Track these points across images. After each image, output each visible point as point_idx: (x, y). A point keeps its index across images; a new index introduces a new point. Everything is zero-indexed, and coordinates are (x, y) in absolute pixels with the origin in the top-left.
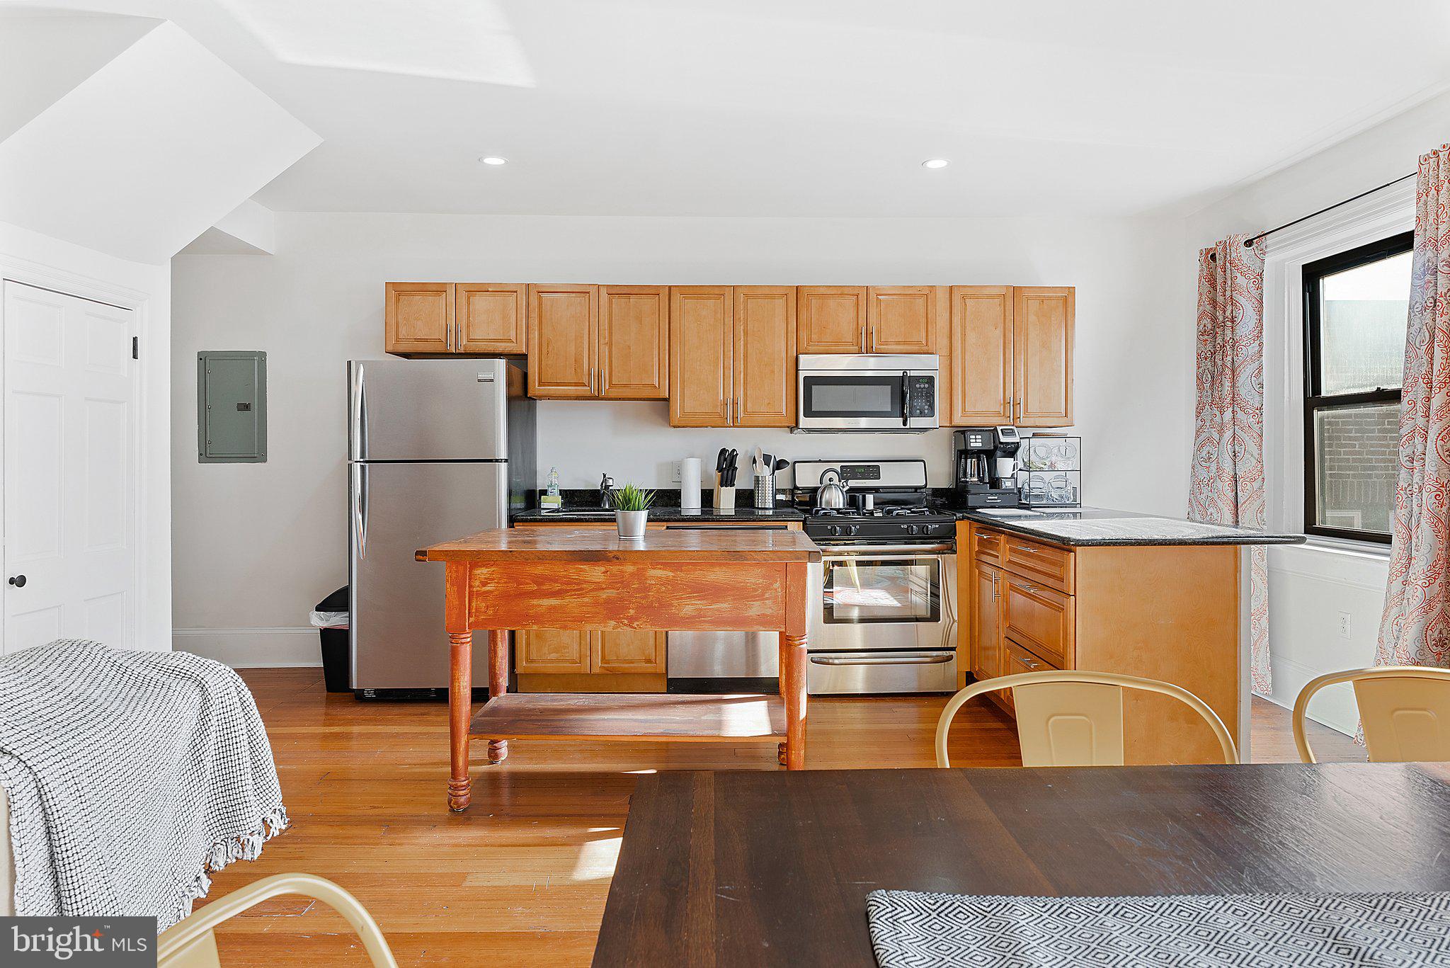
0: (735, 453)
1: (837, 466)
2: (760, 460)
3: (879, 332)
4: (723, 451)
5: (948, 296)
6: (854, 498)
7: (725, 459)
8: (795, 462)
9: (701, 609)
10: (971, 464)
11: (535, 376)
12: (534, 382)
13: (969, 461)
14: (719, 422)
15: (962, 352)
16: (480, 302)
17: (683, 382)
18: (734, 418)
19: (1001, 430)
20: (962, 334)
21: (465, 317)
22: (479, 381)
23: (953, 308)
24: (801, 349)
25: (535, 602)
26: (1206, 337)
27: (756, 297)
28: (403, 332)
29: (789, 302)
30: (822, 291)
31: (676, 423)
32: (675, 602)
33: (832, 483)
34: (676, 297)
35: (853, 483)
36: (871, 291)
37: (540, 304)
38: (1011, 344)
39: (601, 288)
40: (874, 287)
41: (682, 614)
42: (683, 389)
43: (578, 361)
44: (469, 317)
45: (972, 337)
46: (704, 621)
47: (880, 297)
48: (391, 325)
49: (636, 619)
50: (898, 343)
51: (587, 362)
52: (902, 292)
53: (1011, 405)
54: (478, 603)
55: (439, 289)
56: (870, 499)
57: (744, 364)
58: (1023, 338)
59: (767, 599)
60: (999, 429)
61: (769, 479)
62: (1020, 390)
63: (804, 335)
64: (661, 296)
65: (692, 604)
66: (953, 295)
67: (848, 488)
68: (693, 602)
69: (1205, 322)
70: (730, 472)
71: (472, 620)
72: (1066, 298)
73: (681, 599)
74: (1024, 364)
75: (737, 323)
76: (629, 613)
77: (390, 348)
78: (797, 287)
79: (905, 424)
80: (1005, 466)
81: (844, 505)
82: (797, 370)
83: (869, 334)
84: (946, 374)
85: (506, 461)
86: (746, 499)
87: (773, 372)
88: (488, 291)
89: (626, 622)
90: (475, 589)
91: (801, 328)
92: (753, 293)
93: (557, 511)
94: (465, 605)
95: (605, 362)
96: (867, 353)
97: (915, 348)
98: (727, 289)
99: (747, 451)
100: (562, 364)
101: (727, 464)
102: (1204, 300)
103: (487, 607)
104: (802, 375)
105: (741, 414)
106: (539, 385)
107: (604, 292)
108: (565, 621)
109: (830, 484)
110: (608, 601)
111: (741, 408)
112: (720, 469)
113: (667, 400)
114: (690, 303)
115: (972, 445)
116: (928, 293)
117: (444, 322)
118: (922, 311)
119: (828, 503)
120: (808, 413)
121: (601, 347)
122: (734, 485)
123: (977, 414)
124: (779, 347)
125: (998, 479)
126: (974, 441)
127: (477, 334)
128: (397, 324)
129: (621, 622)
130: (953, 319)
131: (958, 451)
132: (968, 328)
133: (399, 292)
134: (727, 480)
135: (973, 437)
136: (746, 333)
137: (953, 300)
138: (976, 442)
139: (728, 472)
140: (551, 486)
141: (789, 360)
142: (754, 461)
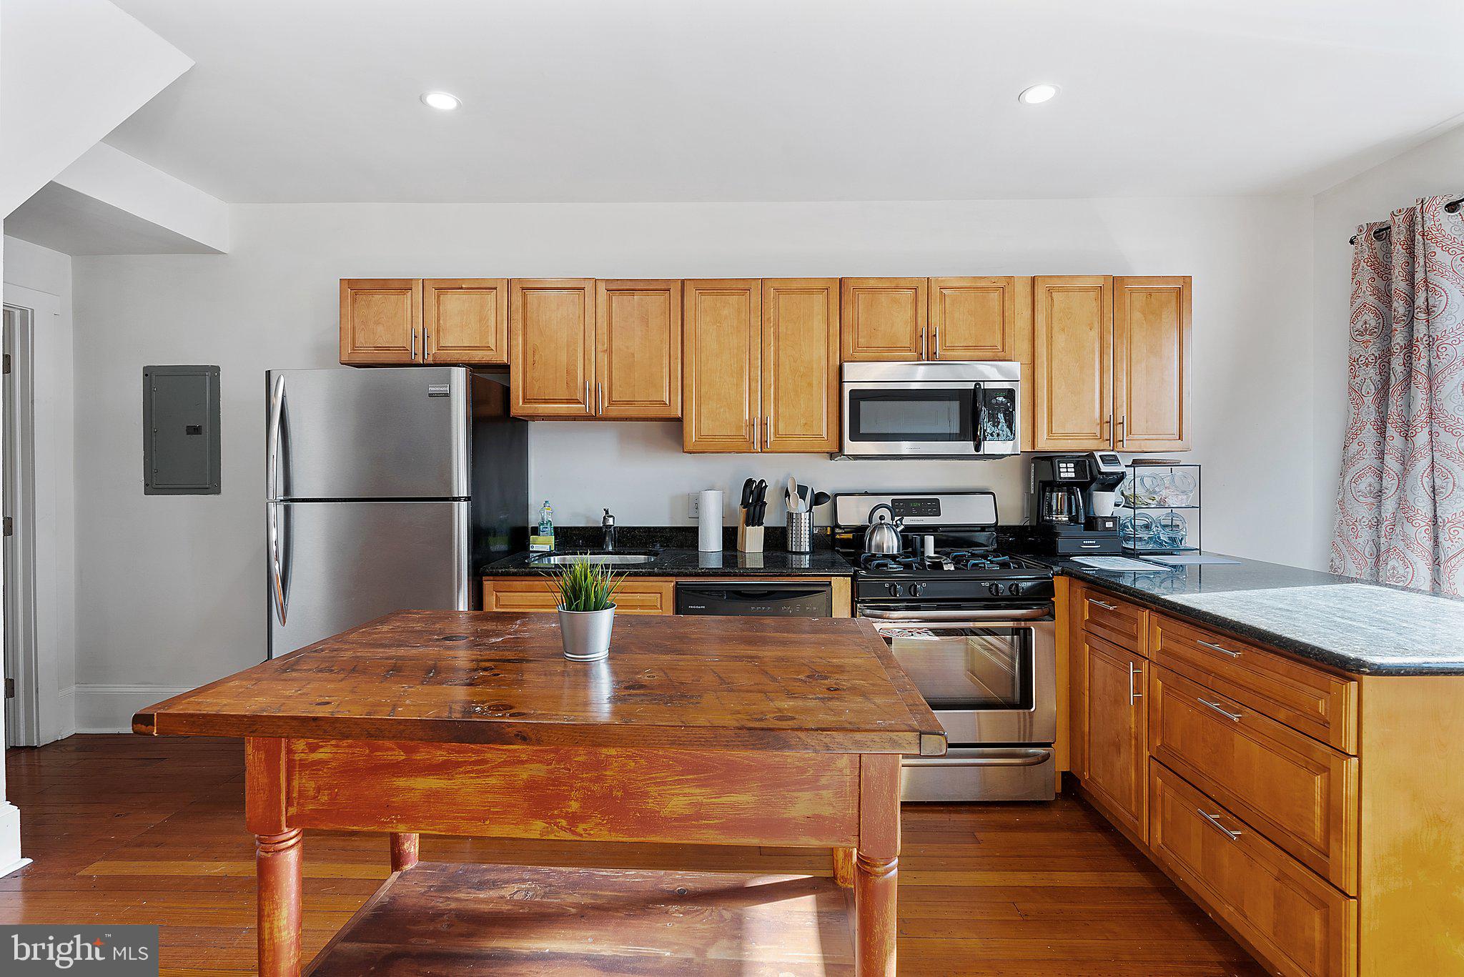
0: (764, 485)
1: (888, 500)
2: (794, 493)
3: (944, 334)
4: (749, 482)
5: (1029, 289)
6: (910, 540)
7: (752, 492)
8: (837, 495)
9: (701, 804)
10: (1058, 498)
11: (518, 391)
12: (518, 399)
13: (1055, 494)
14: (742, 446)
15: (1047, 359)
16: (453, 302)
17: (699, 398)
18: (763, 442)
19: (1100, 456)
20: (1047, 336)
21: (434, 320)
22: (431, 395)
23: (1036, 303)
24: (846, 355)
25: (401, 782)
26: (1367, 337)
27: (789, 291)
28: (360, 340)
29: (831, 297)
30: (872, 284)
31: (691, 448)
32: (653, 790)
33: (883, 522)
34: (691, 293)
35: (908, 521)
36: (933, 283)
37: (525, 305)
38: (1110, 349)
39: (599, 284)
40: (937, 279)
41: (665, 812)
42: (699, 406)
43: (571, 373)
44: (438, 320)
45: (1060, 340)
46: (708, 826)
47: (943, 291)
48: (347, 329)
49: (583, 819)
50: (967, 348)
51: (582, 374)
52: (974, 285)
53: (1111, 426)
54: (303, 782)
55: (403, 286)
56: (930, 540)
57: (775, 375)
58: (1125, 341)
59: (825, 787)
60: (1097, 455)
61: (805, 516)
62: (1122, 406)
63: (848, 338)
64: (671, 290)
65: (685, 795)
66: (1036, 287)
67: (903, 527)
68: (687, 791)
69: (1366, 317)
70: (758, 508)
71: (292, 810)
72: (1180, 291)
73: (664, 783)
74: (1127, 374)
75: (766, 325)
76: (569, 806)
77: (345, 358)
78: (841, 280)
79: (977, 449)
80: (1105, 503)
81: (898, 550)
82: (841, 382)
83: (931, 337)
84: (1028, 386)
85: (467, 499)
86: (777, 540)
87: (810, 385)
88: (462, 288)
89: (564, 823)
90: (297, 757)
91: (845, 330)
92: (786, 287)
93: (550, 554)
94: (279, 786)
95: (603, 375)
96: (928, 360)
97: (989, 354)
98: (753, 283)
99: (777, 482)
100: (551, 376)
101: (753, 497)
102: (1364, 289)
103: (318, 790)
104: (847, 388)
105: (771, 437)
106: (524, 402)
107: (602, 288)
108: (455, 818)
109: (881, 524)
110: (532, 785)
111: (771, 430)
112: (745, 503)
113: (679, 420)
114: (708, 301)
115: (1062, 475)
116: (1004, 287)
117: (409, 327)
118: (997, 309)
119: (880, 547)
120: (856, 436)
121: (600, 355)
122: (762, 523)
123: (1067, 436)
124: (817, 354)
125: (1095, 518)
126: (1065, 470)
127: (448, 341)
128: (354, 328)
129: (556, 824)
130: (1036, 318)
131: (1040, 482)
132: (1056, 329)
133: (355, 289)
134: (754, 517)
135: (1064, 465)
136: (777, 338)
137: (1036, 294)
138: (1067, 472)
139: (755, 509)
140: (543, 524)
141: (830, 370)
142: (787, 494)
